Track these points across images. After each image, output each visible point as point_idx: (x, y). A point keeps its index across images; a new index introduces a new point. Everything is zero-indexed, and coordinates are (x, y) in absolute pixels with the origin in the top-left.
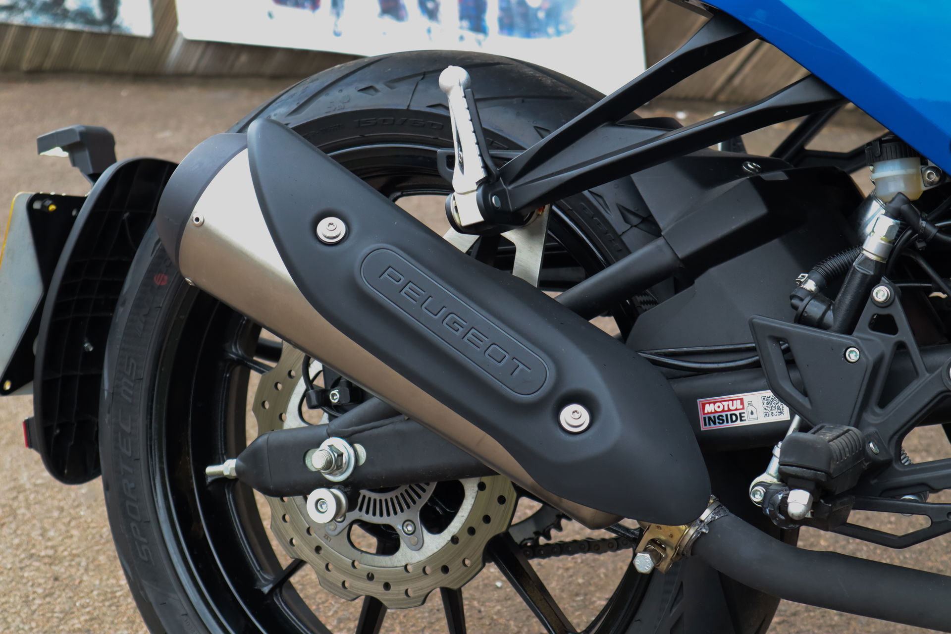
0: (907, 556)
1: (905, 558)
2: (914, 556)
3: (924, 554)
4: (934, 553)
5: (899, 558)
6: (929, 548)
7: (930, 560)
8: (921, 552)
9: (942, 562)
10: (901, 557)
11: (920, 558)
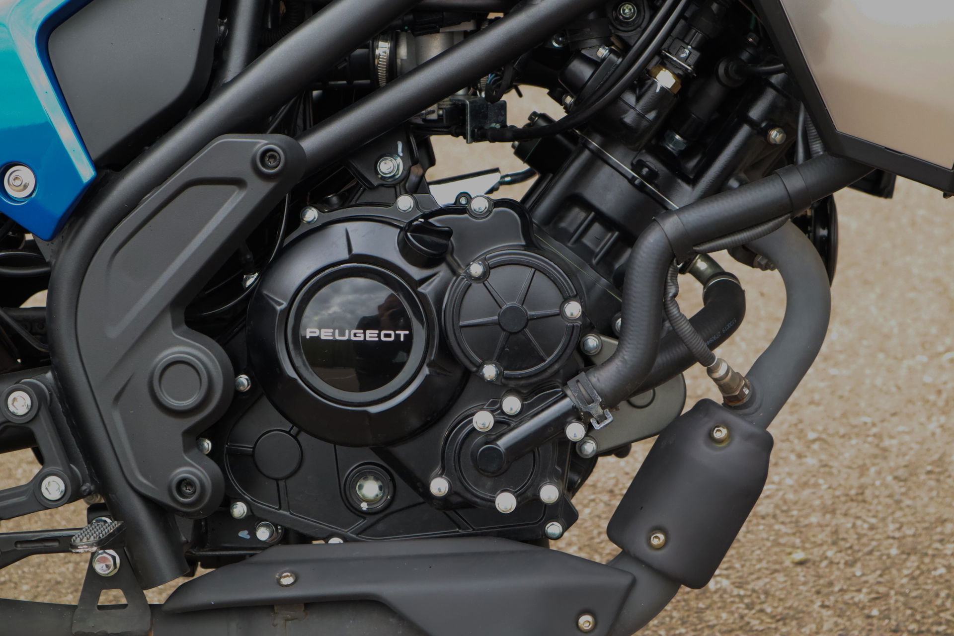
0: (26, 570)
1: (24, 572)
2: (32, 569)
3: (42, 567)
4: (52, 564)
5: (17, 574)
6: (47, 560)
7: (48, 572)
8: (39, 565)
9: (60, 574)
10: (20, 572)
11: (38, 571)
